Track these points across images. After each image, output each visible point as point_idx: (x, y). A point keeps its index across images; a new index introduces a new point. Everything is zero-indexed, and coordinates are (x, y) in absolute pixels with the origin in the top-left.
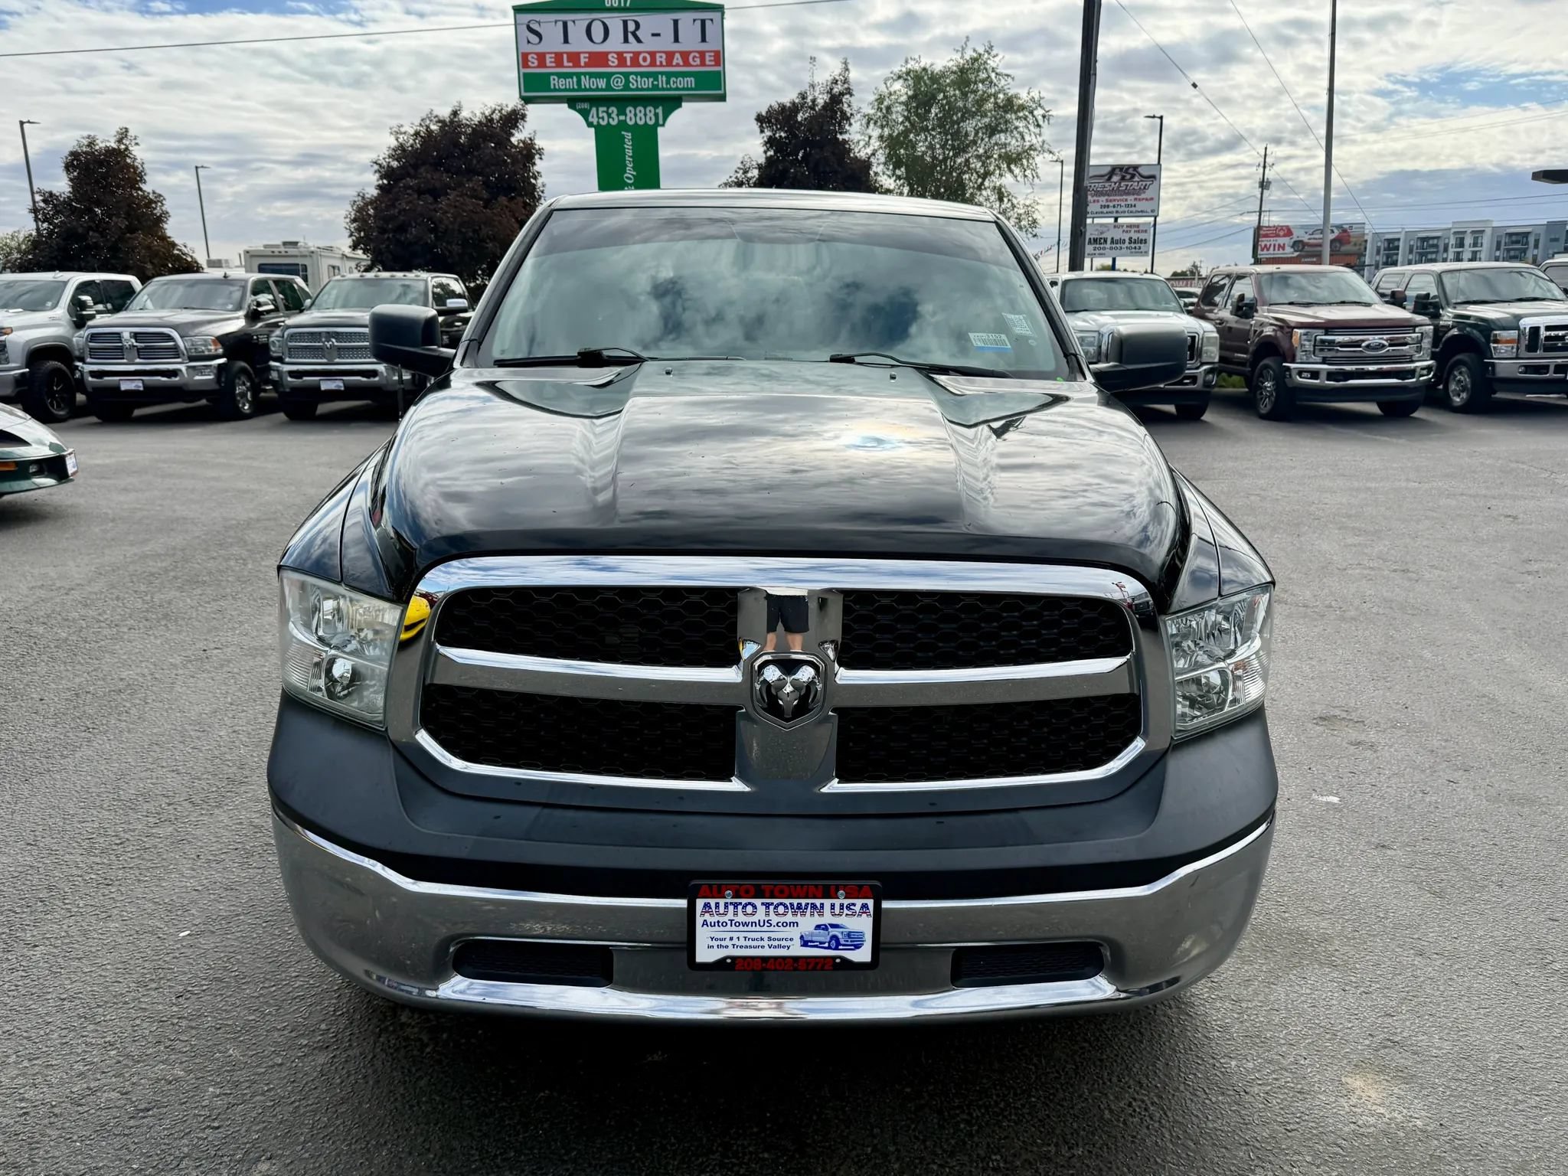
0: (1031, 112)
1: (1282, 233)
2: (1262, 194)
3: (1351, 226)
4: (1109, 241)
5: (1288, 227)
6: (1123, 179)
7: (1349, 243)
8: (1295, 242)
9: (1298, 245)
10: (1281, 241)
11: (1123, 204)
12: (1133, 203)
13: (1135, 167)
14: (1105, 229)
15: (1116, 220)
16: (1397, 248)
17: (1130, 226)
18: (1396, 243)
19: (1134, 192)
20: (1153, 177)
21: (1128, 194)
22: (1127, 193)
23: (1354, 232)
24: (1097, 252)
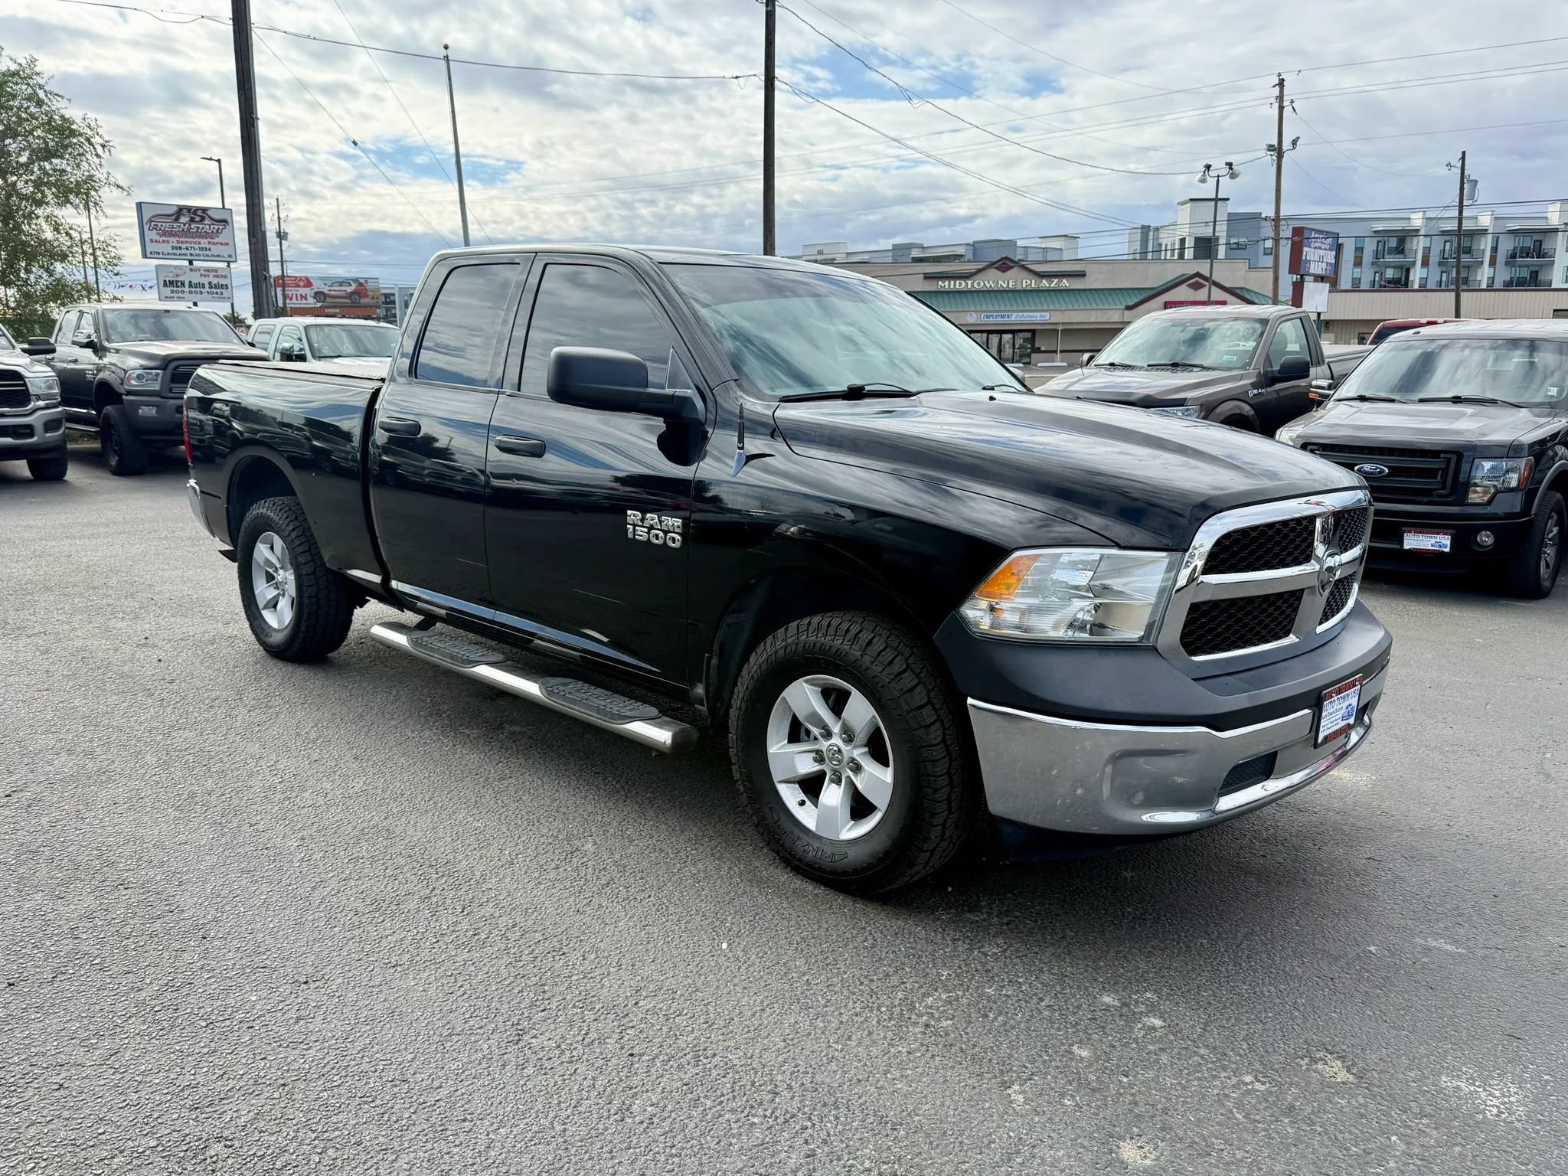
0: (88, 140)
1: (302, 284)
2: (281, 244)
3: (366, 279)
4: (187, 285)
5: (307, 279)
6: (192, 220)
7: (366, 296)
8: (316, 293)
9: (318, 295)
10: (303, 291)
11: (196, 246)
12: (208, 246)
13: (205, 210)
14: (180, 272)
15: (191, 263)
16: (394, 302)
17: (207, 270)
18: (392, 298)
19: (206, 235)
20: (225, 221)
21: (202, 237)
22: (200, 235)
23: (370, 285)
24: (175, 295)
